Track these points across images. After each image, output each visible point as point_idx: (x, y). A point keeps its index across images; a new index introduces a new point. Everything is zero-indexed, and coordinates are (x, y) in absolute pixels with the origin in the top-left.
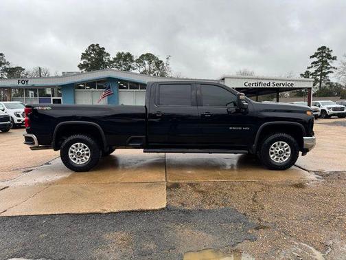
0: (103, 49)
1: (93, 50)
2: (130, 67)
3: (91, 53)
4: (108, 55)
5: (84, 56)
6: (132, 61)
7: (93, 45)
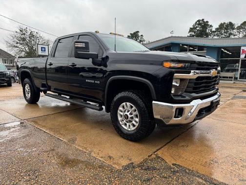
0: (207, 22)
1: (199, 24)
2: (231, 34)
3: (197, 27)
4: (211, 26)
5: (191, 30)
6: (233, 29)
7: (199, 21)
